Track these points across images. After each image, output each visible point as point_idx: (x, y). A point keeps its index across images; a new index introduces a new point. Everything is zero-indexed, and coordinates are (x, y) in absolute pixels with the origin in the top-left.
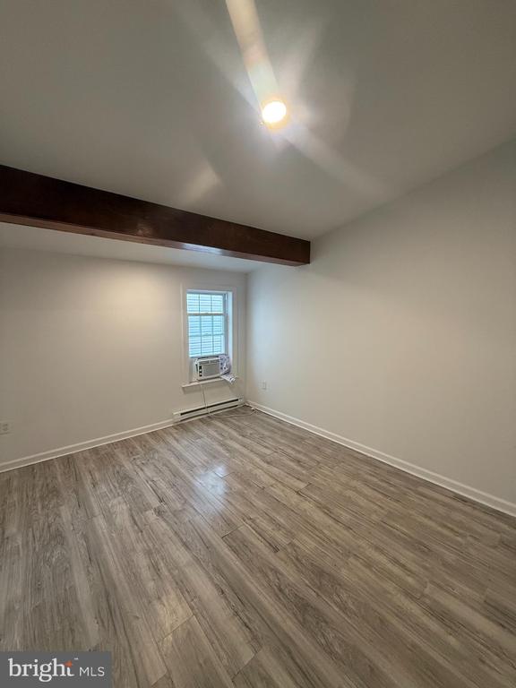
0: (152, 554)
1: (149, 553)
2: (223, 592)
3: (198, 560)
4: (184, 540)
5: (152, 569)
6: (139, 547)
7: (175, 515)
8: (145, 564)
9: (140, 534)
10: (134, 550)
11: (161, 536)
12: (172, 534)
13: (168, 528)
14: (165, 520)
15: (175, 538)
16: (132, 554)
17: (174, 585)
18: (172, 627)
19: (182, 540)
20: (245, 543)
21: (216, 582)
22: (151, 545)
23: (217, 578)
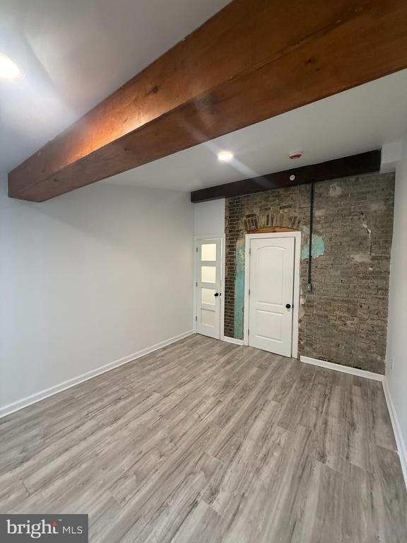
0: (257, 468)
1: (258, 471)
2: (256, 417)
3: (246, 435)
4: (235, 451)
5: (267, 461)
6: (257, 485)
7: (212, 475)
8: (267, 467)
9: (246, 495)
10: (263, 488)
11: (239, 472)
12: (234, 463)
13: (229, 471)
14: (221, 481)
15: (237, 458)
16: (266, 486)
17: (267, 441)
18: (285, 431)
19: (236, 453)
20: (221, 416)
21: (252, 421)
22: (251, 475)
23: (250, 422)
